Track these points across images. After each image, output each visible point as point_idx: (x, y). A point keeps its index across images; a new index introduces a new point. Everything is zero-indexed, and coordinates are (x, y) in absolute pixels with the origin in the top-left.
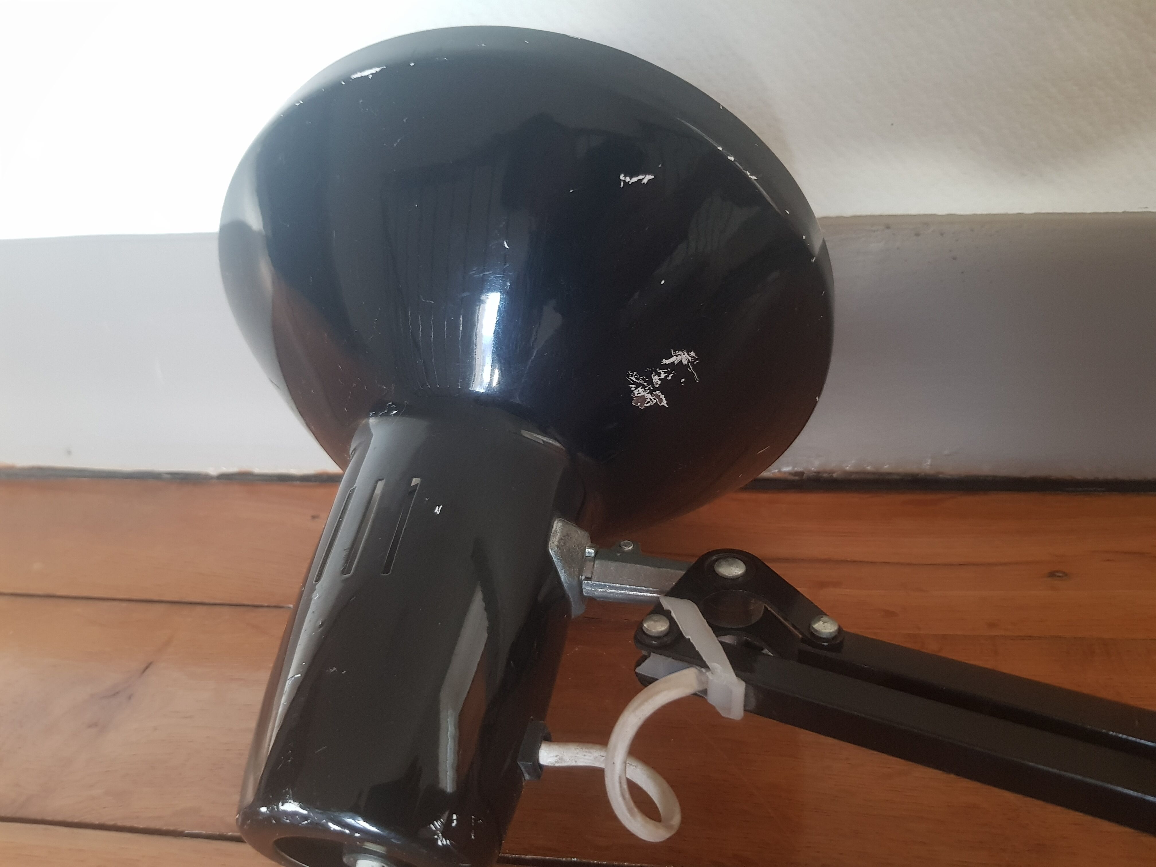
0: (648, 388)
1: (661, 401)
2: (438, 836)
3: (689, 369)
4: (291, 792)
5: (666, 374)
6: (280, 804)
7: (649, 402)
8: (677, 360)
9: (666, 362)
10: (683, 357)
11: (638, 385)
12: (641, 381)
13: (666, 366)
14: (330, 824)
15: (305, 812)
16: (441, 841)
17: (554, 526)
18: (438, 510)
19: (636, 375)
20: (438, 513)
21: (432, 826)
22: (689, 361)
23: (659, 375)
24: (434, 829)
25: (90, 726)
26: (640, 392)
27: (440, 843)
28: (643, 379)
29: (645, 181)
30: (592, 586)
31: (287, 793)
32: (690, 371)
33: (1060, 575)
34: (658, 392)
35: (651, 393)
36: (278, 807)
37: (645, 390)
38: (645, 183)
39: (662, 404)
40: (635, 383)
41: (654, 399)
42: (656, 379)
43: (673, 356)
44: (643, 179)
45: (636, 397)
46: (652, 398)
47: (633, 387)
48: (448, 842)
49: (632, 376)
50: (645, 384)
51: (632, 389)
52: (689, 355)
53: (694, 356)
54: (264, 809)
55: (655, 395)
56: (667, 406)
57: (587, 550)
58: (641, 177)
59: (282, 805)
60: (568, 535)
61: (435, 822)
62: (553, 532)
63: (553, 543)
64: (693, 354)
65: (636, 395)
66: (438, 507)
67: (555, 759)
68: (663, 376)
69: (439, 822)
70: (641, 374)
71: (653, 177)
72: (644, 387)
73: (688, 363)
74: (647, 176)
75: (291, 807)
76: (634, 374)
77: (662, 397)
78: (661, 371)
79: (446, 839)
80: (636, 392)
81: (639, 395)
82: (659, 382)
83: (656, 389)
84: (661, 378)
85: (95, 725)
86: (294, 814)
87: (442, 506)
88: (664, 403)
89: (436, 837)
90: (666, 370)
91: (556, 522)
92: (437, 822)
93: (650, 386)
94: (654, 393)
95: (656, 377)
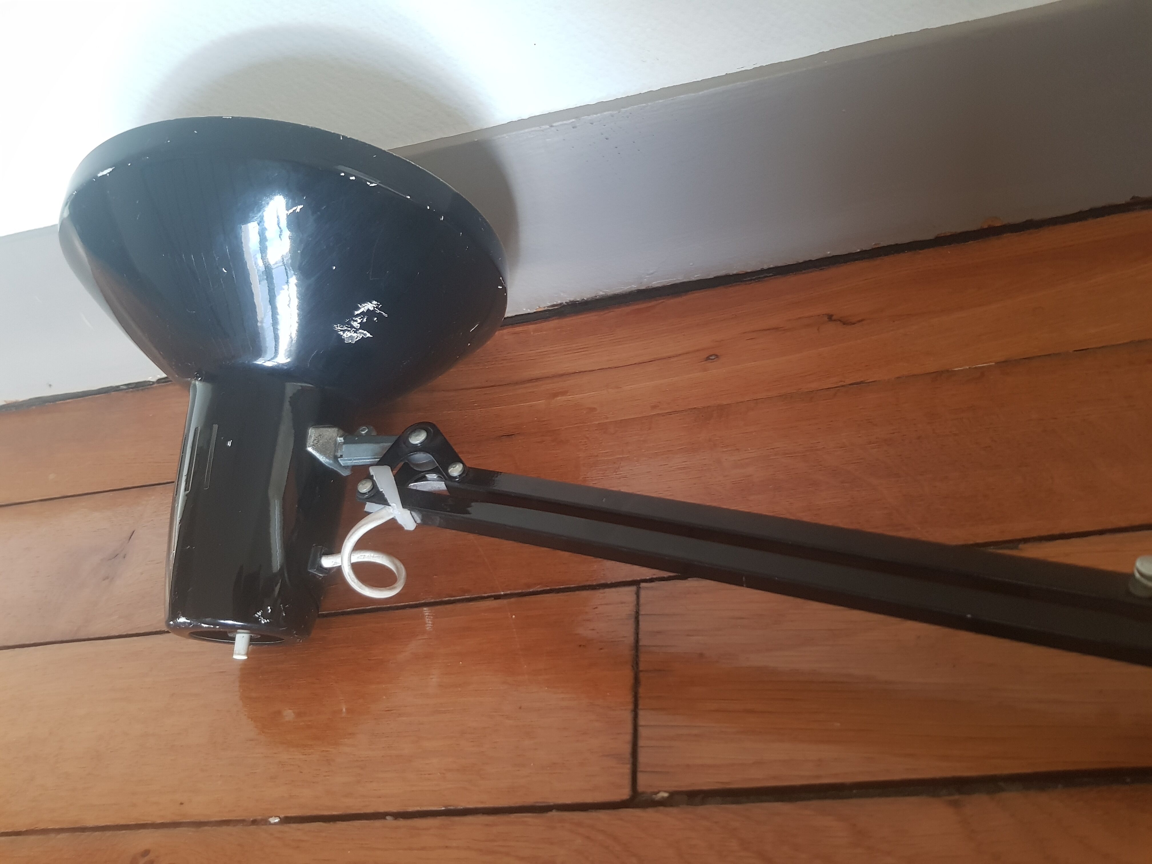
0: (352, 330)
1: (365, 335)
2: (261, 619)
3: (376, 312)
4: (181, 612)
5: (362, 319)
6: (177, 619)
7: (356, 338)
8: (365, 310)
9: (356, 313)
10: (370, 306)
11: (344, 331)
12: (346, 328)
13: (358, 315)
14: (203, 625)
15: (189, 621)
16: (264, 621)
17: (310, 432)
18: (229, 444)
19: (340, 326)
20: (230, 446)
21: (256, 615)
22: (374, 307)
23: (356, 321)
24: (258, 616)
25: (104, 580)
26: (346, 335)
27: (263, 622)
28: (346, 327)
29: (298, 210)
30: (345, 460)
31: (179, 614)
32: (378, 312)
33: (713, 357)
34: (360, 331)
35: (355, 332)
36: (177, 621)
37: (351, 332)
38: (299, 211)
39: (367, 336)
40: (341, 330)
41: (360, 335)
42: (355, 324)
43: (361, 308)
44: (296, 209)
45: (346, 338)
46: (358, 335)
47: (341, 333)
48: (268, 620)
49: (337, 327)
50: (349, 329)
51: (341, 334)
52: (373, 304)
53: (377, 303)
54: (171, 623)
55: (359, 333)
56: (372, 336)
57: (338, 438)
58: (294, 208)
59: (178, 619)
60: (320, 435)
61: (258, 613)
62: (309, 436)
63: (309, 444)
64: (375, 302)
65: (346, 337)
66: (229, 442)
67: (333, 563)
68: (359, 321)
69: (260, 612)
70: (343, 324)
71: (302, 206)
72: (349, 331)
73: (374, 308)
74: (298, 206)
75: (182, 620)
76: (339, 326)
77: (365, 332)
78: (357, 319)
79: (266, 620)
80: (345, 335)
81: (348, 336)
82: (359, 325)
83: (357, 330)
84: (359, 322)
85: (107, 578)
86: (184, 623)
87: (231, 441)
88: (368, 335)
89: (260, 620)
90: (360, 317)
91: (310, 430)
92: (258, 612)
93: (353, 329)
94: (358, 332)
95: (355, 323)
